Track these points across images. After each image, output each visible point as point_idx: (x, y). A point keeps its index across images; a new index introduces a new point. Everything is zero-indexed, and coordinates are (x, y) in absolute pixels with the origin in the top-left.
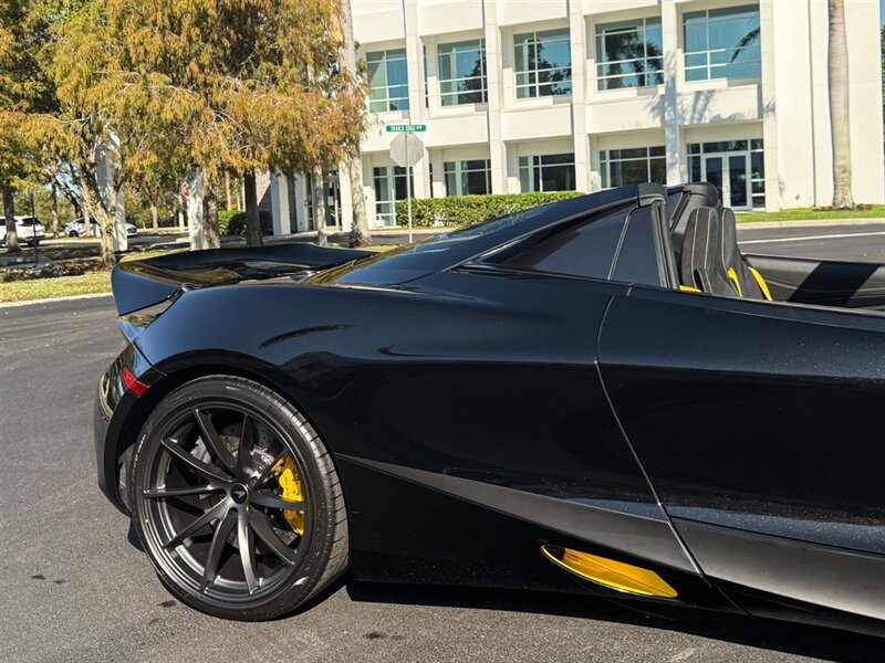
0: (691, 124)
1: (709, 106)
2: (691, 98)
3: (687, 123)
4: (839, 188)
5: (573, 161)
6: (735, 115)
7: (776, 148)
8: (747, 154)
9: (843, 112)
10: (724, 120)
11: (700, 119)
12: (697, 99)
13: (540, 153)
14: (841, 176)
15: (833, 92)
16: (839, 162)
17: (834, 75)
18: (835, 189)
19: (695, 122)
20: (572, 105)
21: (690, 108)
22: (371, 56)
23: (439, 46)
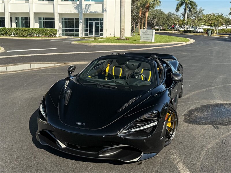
0: (85, 13)
1: (89, 8)
4: (122, 34)
5: (54, 20)
6: (96, 11)
7: (106, 21)
8: (99, 22)
9: (123, 14)
10: (93, 12)
11: (87, 12)
12: (86, 6)
13: (45, 17)
14: (122, 31)
15: (121, 9)
16: (122, 27)
17: (122, 4)
18: (121, 34)
20: (54, 4)
21: (84, 8)
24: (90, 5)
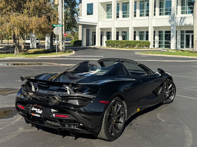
0: (179, 25)
1: (184, 21)
2: (179, 19)
3: (178, 25)
5: (148, 33)
6: (190, 24)
10: (187, 25)
12: (181, 19)
14: (195, 43)
16: (195, 39)
19: (180, 25)
21: (179, 22)
22: (107, 5)
23: (123, 3)
24: (185, 17)
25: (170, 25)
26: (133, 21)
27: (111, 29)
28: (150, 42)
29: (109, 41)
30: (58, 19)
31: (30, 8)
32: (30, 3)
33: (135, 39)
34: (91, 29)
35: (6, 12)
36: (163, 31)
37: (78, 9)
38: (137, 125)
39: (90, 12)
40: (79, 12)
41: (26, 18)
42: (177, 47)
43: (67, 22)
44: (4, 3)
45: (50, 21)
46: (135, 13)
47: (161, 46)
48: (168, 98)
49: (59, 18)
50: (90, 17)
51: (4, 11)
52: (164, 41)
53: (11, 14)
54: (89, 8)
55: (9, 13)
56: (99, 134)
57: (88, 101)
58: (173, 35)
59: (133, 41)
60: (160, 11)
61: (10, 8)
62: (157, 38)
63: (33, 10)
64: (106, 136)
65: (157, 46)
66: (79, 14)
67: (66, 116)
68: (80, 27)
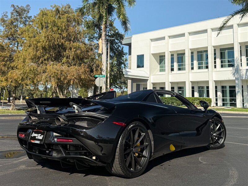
2: (245, 71)
3: (244, 79)
12: (247, 71)
19: (246, 79)
22: (160, 56)
23: (178, 54)
25: (234, 79)
26: (190, 74)
27: (164, 83)
28: (211, 99)
29: (162, 98)
30: (101, 70)
31: (69, 56)
32: (70, 50)
33: (193, 95)
34: (141, 84)
35: (44, 61)
36: (226, 86)
37: (125, 59)
38: (169, 166)
39: (140, 64)
40: (127, 63)
41: (65, 68)
42: (244, 105)
43: (113, 73)
44: (42, 51)
45: (92, 71)
46: (192, 64)
47: (225, 105)
48: (217, 142)
49: (103, 69)
50: (140, 70)
51: (41, 59)
52: (228, 98)
53: (49, 63)
54: (139, 60)
55: (46, 62)
56: (113, 166)
57: (99, 122)
58: (238, 90)
59: (191, 98)
60: (222, 62)
61: (48, 57)
62: (220, 94)
63: (73, 59)
64: (121, 168)
65: (220, 104)
66: (126, 65)
67: (70, 140)
68: (129, 82)
